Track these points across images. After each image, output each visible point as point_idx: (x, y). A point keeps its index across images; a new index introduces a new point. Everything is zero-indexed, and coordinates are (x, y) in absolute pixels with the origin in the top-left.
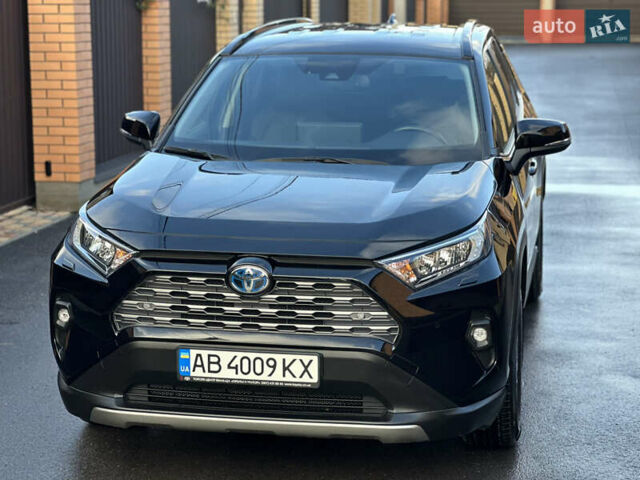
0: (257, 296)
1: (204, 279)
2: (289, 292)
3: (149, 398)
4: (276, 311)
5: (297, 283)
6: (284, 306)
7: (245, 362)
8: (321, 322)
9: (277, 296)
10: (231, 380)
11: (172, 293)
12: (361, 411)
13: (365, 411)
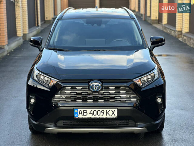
0: (98, 92)
1: (81, 88)
2: (107, 90)
3: (63, 124)
4: (103, 96)
5: (110, 87)
6: (106, 95)
7: (95, 112)
8: (117, 99)
9: (103, 92)
10: (90, 117)
11: (71, 92)
12: (128, 124)
13: (129, 124)
